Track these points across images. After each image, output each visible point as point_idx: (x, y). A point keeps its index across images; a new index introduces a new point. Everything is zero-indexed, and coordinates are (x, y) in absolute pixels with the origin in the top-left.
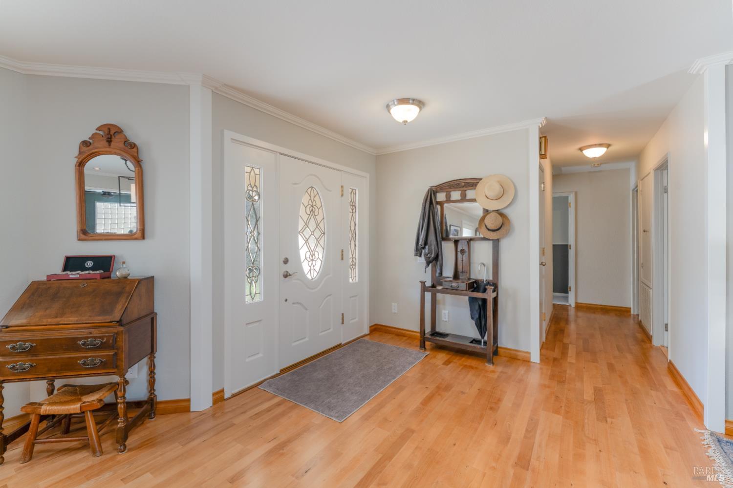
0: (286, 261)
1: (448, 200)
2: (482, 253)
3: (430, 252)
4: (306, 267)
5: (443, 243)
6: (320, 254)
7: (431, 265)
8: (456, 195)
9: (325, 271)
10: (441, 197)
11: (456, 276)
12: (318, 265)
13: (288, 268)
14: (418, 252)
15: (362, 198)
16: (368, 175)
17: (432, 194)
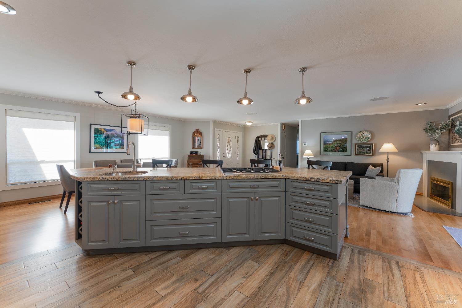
0: (224, 154)
1: (261, 140)
2: (268, 153)
3: (256, 152)
4: (227, 155)
5: (260, 150)
6: (231, 152)
7: (257, 155)
8: (263, 139)
9: (231, 156)
10: (260, 139)
11: (263, 158)
12: (230, 155)
13: (224, 155)
14: (254, 152)
15: (240, 139)
16: (241, 133)
17: (257, 138)
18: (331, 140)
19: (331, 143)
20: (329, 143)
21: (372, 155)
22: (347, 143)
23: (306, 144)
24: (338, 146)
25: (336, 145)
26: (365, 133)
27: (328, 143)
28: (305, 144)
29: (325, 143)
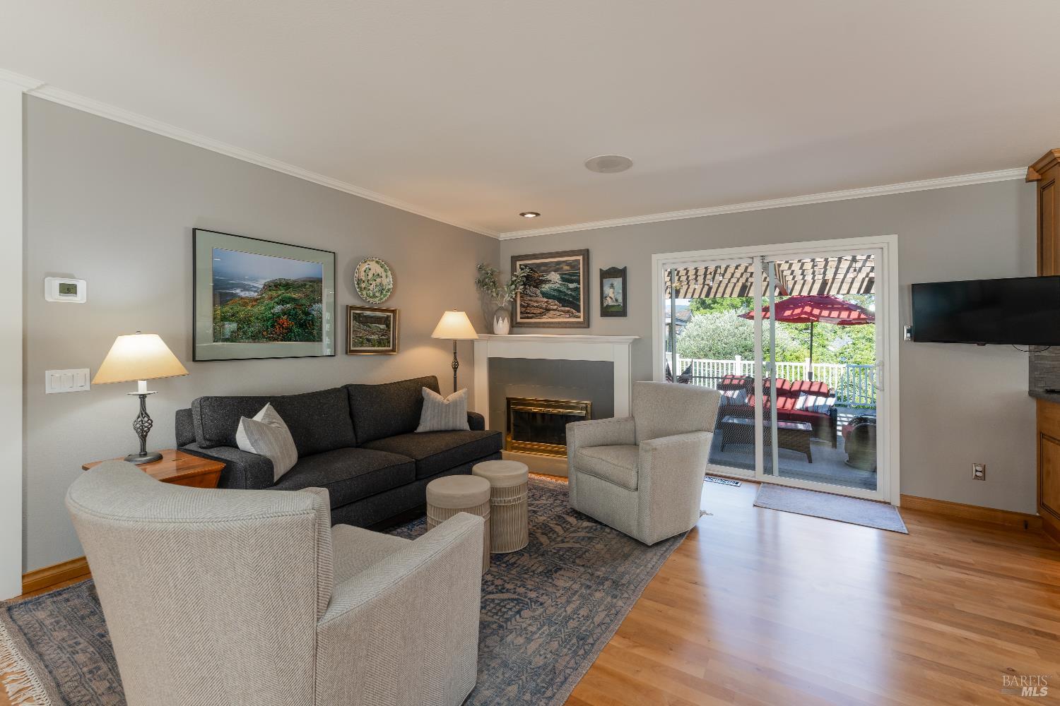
18: (256, 280)
19: (255, 295)
20: (243, 294)
21: (393, 350)
22: (320, 301)
23: (82, 286)
24: (284, 314)
25: (278, 309)
26: (375, 268)
27: (234, 295)
28: (68, 289)
29: (223, 292)
